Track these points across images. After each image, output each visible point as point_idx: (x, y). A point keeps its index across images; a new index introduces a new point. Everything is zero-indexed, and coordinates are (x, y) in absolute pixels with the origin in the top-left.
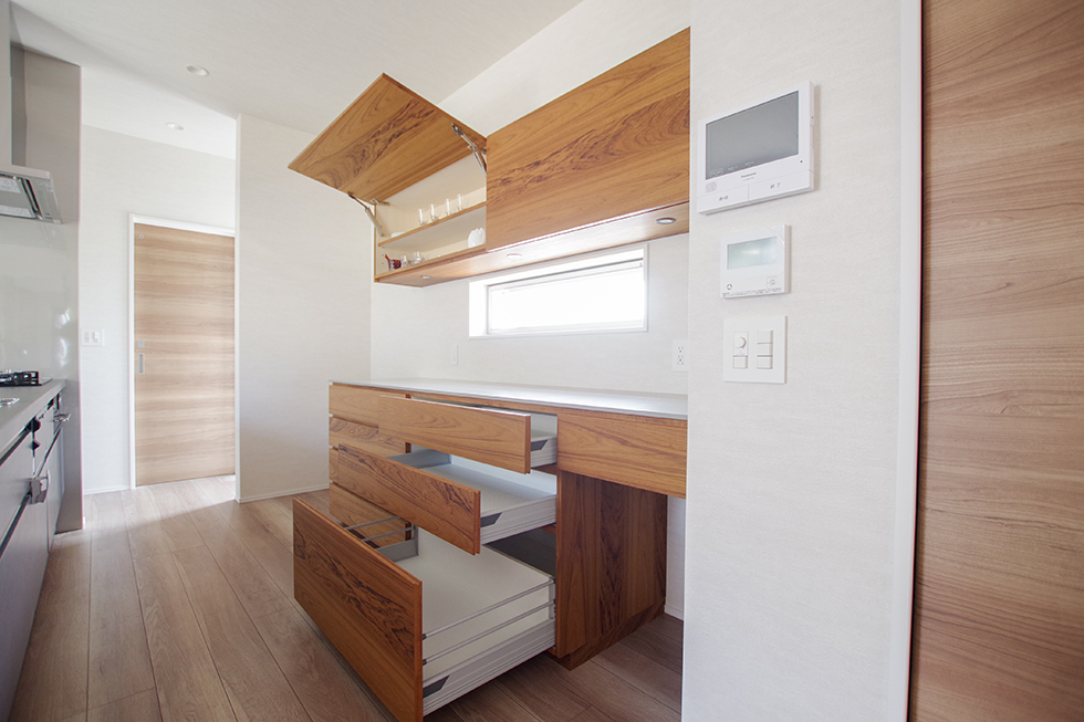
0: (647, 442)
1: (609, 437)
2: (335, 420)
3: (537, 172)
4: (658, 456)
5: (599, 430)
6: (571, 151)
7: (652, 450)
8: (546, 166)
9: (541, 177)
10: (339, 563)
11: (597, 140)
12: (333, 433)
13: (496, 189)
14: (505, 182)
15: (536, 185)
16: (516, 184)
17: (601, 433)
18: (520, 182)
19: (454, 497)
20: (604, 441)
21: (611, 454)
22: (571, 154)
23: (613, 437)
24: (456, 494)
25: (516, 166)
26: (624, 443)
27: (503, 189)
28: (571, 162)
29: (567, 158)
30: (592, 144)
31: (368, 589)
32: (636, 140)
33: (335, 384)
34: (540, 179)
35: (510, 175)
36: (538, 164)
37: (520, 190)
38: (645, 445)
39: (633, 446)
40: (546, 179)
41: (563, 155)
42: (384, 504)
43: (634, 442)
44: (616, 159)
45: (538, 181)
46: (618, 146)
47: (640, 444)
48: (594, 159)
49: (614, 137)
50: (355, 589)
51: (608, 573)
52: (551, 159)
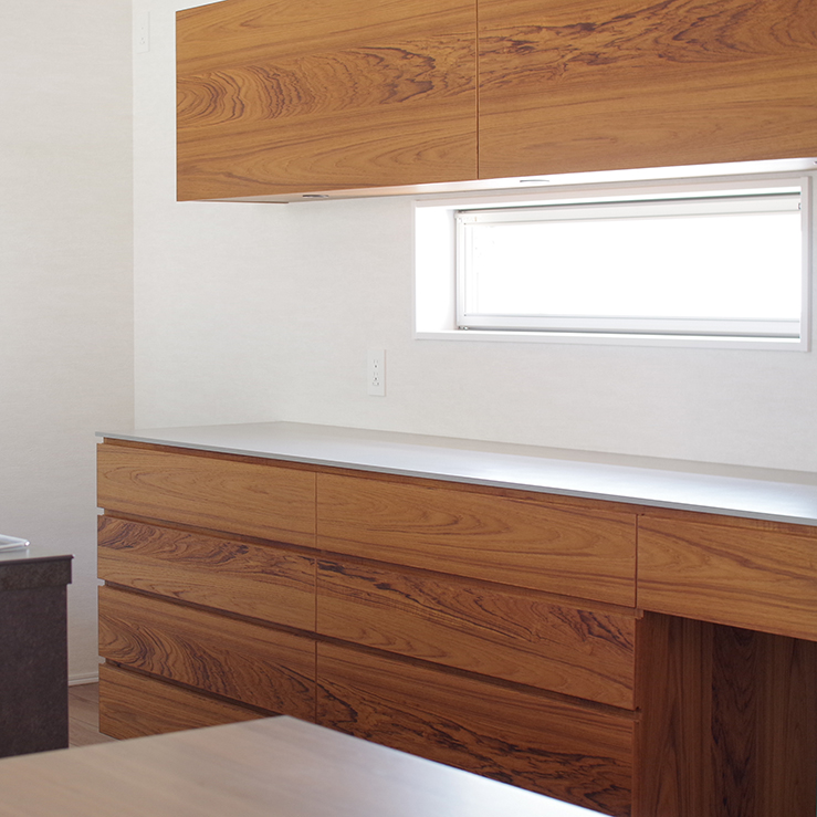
0: (778, 562)
1: (721, 554)
2: (114, 524)
3: (589, 43)
4: (794, 582)
5: (706, 543)
6: (655, 20)
7: (786, 573)
8: (606, 37)
9: (596, 55)
10: (458, 727)
11: (704, 13)
12: (108, 551)
13: (500, 58)
14: (520, 47)
15: (585, 68)
16: (545, 57)
17: (708, 549)
18: (553, 55)
19: (596, 629)
20: (714, 560)
21: (725, 582)
22: (656, 27)
23: (728, 555)
24: (600, 625)
25: (542, 21)
26: (744, 563)
27: (516, 61)
28: (656, 41)
29: (648, 31)
30: (694, 18)
31: (531, 750)
32: (772, 31)
33: (110, 441)
34: (594, 59)
35: (531, 37)
36: (588, 28)
37: (553, 70)
38: (776, 566)
39: (759, 568)
40: (606, 61)
41: (640, 24)
42: (443, 655)
43: (759, 562)
44: (737, 58)
45: (591, 63)
46: (741, 34)
47: (769, 564)
48: (698, 47)
49: (733, 17)
50: (499, 759)
51: (725, 801)
52: (618, 25)
